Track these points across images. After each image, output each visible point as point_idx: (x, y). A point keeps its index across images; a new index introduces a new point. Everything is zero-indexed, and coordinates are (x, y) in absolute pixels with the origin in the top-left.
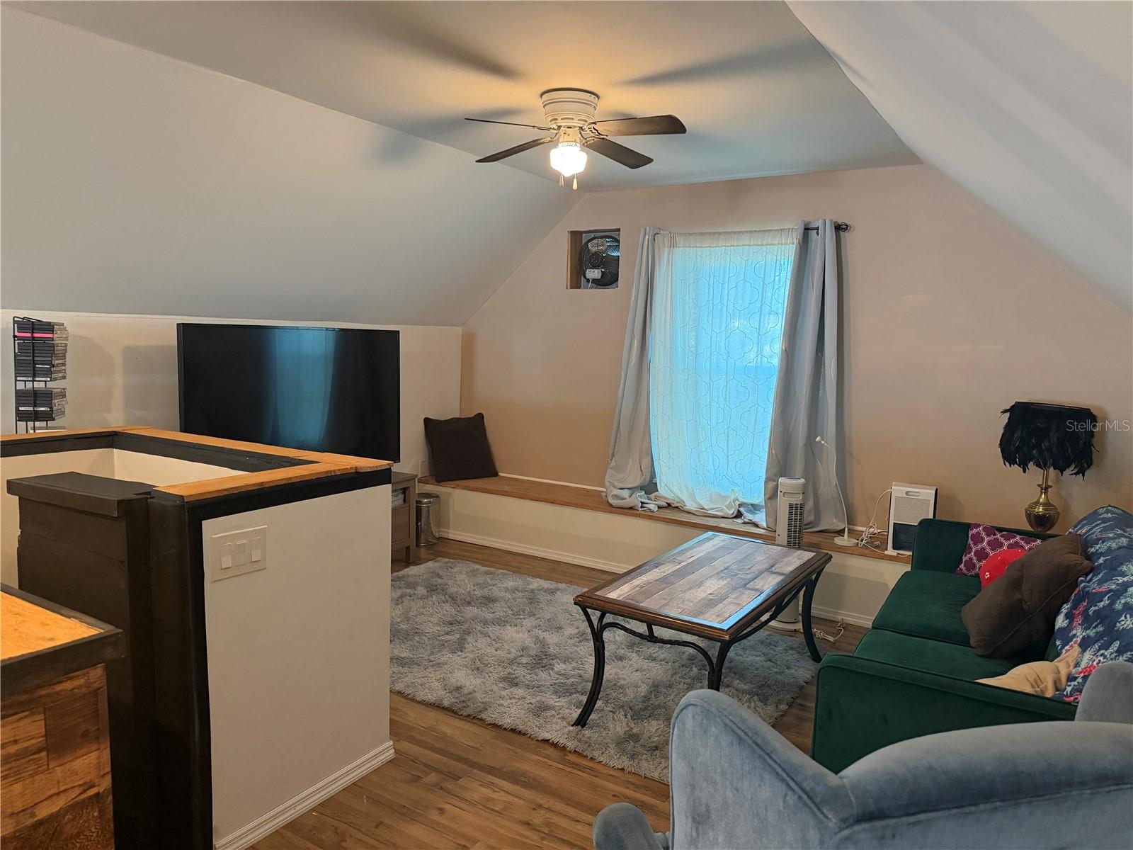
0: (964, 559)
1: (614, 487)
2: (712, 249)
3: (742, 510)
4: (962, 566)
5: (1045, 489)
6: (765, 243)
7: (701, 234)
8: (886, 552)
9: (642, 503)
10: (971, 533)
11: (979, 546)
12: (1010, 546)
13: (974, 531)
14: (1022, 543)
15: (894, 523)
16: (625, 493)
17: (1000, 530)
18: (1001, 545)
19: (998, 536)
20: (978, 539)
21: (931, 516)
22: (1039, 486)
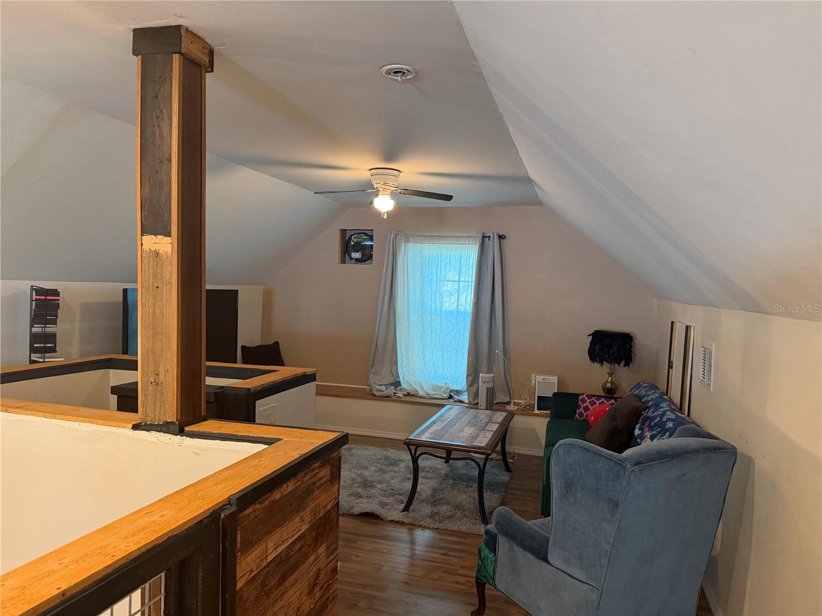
0: (578, 412)
1: (376, 384)
2: (431, 245)
3: (452, 394)
4: (577, 416)
5: (611, 375)
6: (460, 243)
7: (425, 236)
8: (534, 412)
9: (394, 393)
10: (580, 398)
11: (585, 405)
12: (599, 404)
13: (582, 397)
14: (605, 402)
15: (538, 396)
16: (383, 388)
17: (594, 396)
18: (596, 403)
19: (593, 399)
20: (584, 401)
21: (556, 391)
22: (608, 373)
